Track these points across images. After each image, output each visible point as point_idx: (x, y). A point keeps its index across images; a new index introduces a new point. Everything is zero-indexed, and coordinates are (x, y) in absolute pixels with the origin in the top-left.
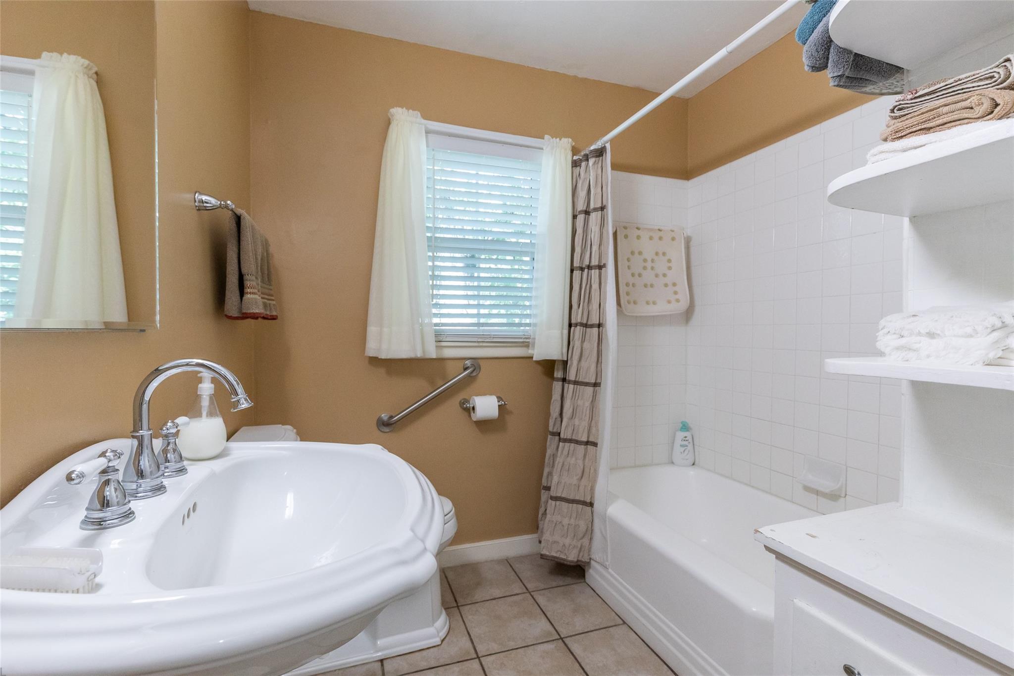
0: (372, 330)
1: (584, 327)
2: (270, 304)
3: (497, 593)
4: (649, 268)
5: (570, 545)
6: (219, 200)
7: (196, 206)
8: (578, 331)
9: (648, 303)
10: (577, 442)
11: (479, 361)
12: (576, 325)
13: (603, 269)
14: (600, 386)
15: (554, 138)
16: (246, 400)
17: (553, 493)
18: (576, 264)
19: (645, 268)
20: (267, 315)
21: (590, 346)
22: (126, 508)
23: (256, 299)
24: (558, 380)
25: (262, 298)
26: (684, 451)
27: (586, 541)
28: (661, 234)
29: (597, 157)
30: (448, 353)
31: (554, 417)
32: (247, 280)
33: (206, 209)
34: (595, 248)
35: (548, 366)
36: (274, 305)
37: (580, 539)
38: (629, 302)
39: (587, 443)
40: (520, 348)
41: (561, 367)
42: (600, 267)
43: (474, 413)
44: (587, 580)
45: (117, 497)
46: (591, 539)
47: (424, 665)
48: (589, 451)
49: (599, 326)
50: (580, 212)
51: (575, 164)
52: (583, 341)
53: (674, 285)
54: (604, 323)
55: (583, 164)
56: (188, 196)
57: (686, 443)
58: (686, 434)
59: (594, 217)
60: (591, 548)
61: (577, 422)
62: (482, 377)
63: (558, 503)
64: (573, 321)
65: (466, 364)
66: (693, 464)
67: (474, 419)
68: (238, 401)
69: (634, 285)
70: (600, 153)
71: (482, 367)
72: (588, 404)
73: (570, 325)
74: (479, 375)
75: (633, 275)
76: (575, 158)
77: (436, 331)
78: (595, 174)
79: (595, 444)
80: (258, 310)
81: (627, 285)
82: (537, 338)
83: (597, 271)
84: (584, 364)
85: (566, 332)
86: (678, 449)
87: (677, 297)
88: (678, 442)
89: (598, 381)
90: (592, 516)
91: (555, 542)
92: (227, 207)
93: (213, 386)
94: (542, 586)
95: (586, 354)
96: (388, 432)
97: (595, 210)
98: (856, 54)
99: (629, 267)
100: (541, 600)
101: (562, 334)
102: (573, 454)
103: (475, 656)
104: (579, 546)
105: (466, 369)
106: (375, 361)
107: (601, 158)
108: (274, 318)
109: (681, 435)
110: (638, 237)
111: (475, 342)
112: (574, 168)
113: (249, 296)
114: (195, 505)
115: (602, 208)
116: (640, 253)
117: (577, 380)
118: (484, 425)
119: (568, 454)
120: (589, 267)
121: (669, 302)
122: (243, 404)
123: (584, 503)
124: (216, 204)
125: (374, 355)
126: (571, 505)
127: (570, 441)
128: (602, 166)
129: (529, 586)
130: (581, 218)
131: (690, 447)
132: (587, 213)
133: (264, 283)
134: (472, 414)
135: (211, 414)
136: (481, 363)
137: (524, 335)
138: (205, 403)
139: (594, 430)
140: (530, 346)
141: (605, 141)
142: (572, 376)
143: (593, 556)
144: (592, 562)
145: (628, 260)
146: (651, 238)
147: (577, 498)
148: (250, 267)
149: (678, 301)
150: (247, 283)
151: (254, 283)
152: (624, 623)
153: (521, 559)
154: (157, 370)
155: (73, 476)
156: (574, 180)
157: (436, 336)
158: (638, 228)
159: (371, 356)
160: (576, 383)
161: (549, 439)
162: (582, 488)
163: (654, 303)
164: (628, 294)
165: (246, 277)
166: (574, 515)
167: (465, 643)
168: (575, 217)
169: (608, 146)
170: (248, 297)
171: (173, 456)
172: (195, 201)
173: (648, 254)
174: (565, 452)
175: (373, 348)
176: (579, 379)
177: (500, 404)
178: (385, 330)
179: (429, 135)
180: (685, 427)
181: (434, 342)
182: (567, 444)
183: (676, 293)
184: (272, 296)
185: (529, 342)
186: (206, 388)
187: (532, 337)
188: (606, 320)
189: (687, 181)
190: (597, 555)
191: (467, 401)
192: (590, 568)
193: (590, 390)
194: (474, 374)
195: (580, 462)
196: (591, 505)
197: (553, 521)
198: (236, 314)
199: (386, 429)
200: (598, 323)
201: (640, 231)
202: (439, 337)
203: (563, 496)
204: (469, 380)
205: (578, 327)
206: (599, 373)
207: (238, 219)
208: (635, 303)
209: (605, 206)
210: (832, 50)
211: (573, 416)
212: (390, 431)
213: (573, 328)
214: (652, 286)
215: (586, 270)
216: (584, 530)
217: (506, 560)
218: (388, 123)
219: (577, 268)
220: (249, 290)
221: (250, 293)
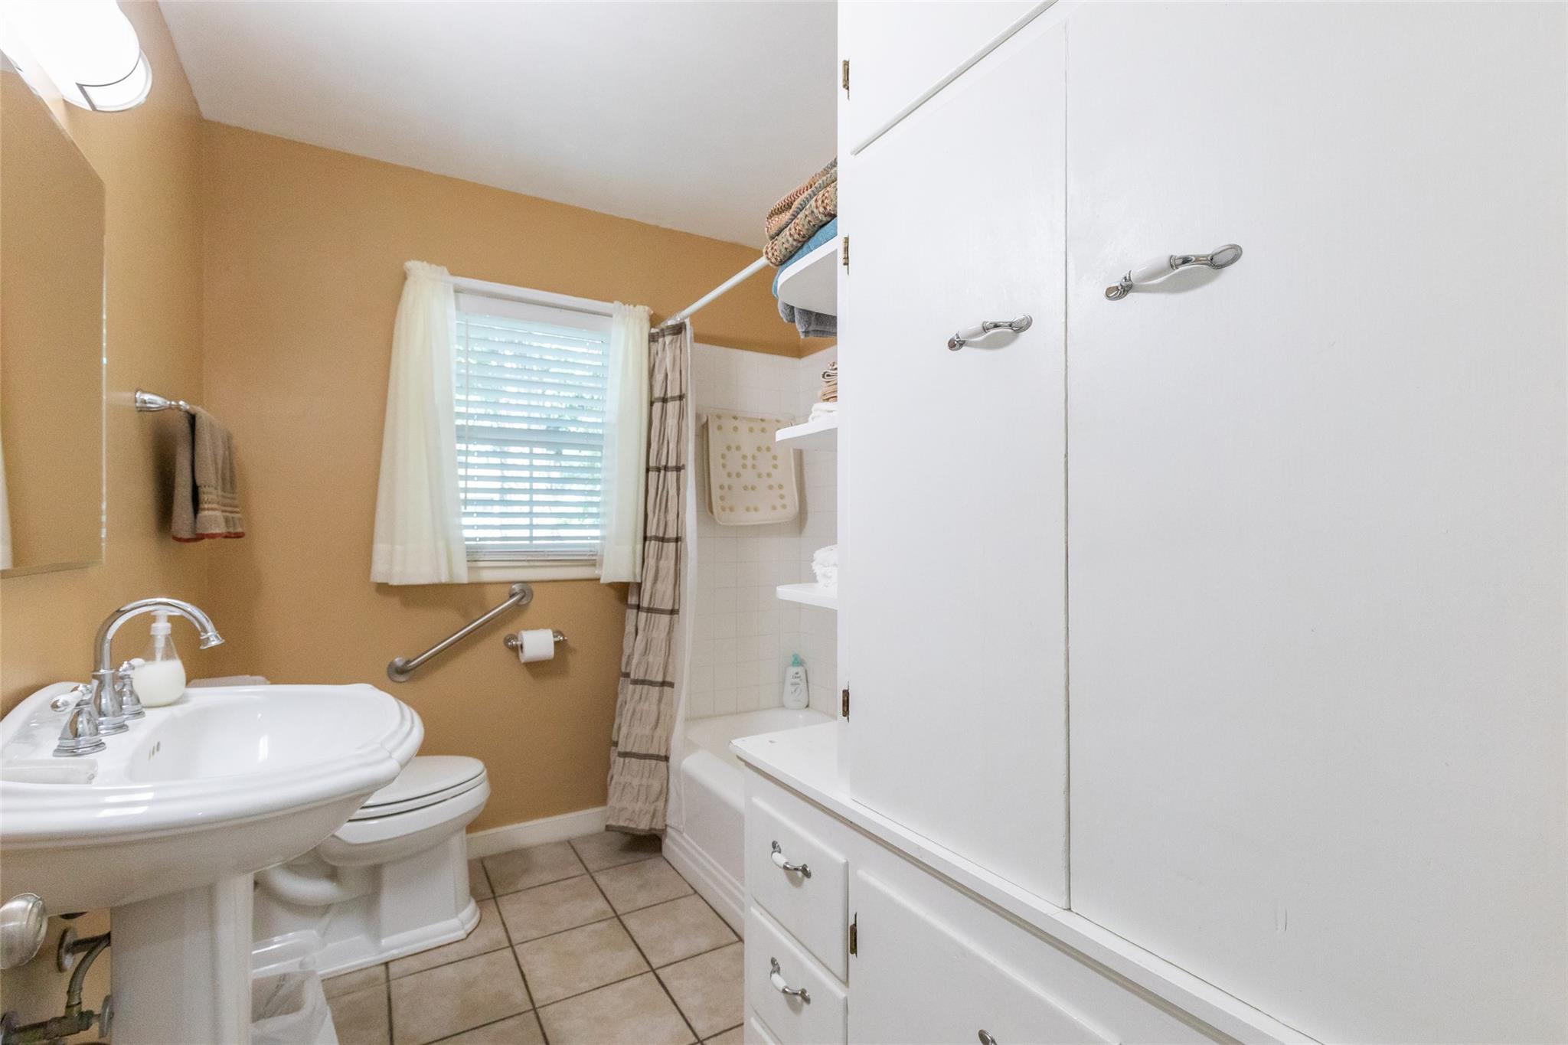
0: (380, 548)
1: (659, 541)
2: (233, 518)
3: (547, 877)
4: (749, 467)
5: (641, 810)
6: (168, 400)
7: (137, 407)
8: (652, 545)
9: (748, 509)
10: (652, 683)
11: (530, 585)
12: (651, 539)
13: (682, 471)
14: (678, 614)
15: (627, 305)
16: (216, 637)
17: (621, 748)
18: (652, 464)
19: (744, 466)
20: (229, 533)
21: (667, 564)
22: (97, 738)
23: (216, 517)
24: (631, 607)
25: (223, 511)
26: (795, 690)
27: (661, 804)
28: (764, 424)
29: (674, 334)
30: (487, 576)
31: (627, 654)
32: (204, 493)
33: (149, 410)
34: (672, 446)
35: (623, 591)
36: (240, 519)
37: (653, 802)
38: (723, 509)
39: (663, 684)
40: (587, 568)
41: (635, 591)
42: (678, 469)
43: (522, 651)
44: (664, 854)
45: (89, 729)
46: (666, 801)
47: (441, 960)
48: (665, 693)
49: (677, 540)
50: (658, 399)
51: (653, 338)
52: (658, 559)
53: (781, 487)
54: (683, 536)
55: (661, 340)
56: (128, 395)
57: (797, 680)
58: (800, 670)
59: (672, 407)
60: (666, 812)
61: (651, 659)
62: (535, 605)
63: (627, 760)
64: (648, 534)
65: (514, 589)
66: (808, 706)
67: (523, 661)
68: (208, 638)
69: (730, 488)
70: (679, 329)
71: (535, 593)
72: (663, 635)
73: (645, 538)
74: (531, 604)
75: (729, 475)
76: (653, 331)
77: (468, 547)
78: (672, 355)
79: (671, 685)
80: (219, 529)
81: (722, 487)
82: (605, 554)
83: (675, 473)
84: (659, 586)
85: (639, 547)
86: (789, 688)
87: (784, 502)
88: (789, 679)
89: (676, 607)
90: (668, 772)
91: (624, 809)
92: (178, 408)
93: (169, 625)
94: (607, 865)
95: (662, 574)
96: (404, 682)
97: (673, 399)
98: (817, 314)
99: (724, 466)
100: (602, 880)
101: (634, 552)
102: (646, 699)
103: (507, 944)
104: (652, 810)
105: (512, 596)
106: (384, 589)
107: (680, 336)
108: (239, 536)
109: (792, 670)
110: (736, 429)
111: (524, 561)
112: (652, 344)
113: (206, 513)
114: (159, 744)
115: (681, 397)
116: (738, 448)
117: (651, 606)
118: (537, 667)
119: (640, 698)
120: (666, 468)
121: (774, 508)
122: (213, 641)
123: (658, 758)
124: (164, 404)
125: (384, 581)
126: (643, 761)
127: (643, 682)
128: (680, 346)
129: (590, 867)
130: (658, 406)
131: (803, 685)
132: (664, 400)
133: (225, 492)
134: (520, 654)
135: (167, 656)
136: (534, 587)
137: (591, 551)
138: (160, 644)
139: (670, 668)
140: (597, 564)
141: (684, 315)
142: (645, 604)
143: (668, 822)
144: (669, 829)
145: (723, 456)
146: (751, 430)
147: (651, 752)
148: (208, 476)
149: (784, 506)
150: (204, 497)
151: (213, 497)
152: (696, 892)
153: (586, 839)
154: (118, 611)
155: (59, 704)
156: (652, 358)
157: (468, 553)
158: (735, 418)
159: (379, 581)
160: (650, 610)
161: (621, 682)
162: (656, 740)
163: (756, 509)
164: (722, 498)
165: (201, 490)
166: (646, 774)
167: (498, 933)
168: (651, 404)
169: (687, 321)
170: (203, 514)
171: (129, 699)
172: (136, 402)
173: (748, 449)
174: (637, 697)
175: (381, 571)
176: (654, 605)
177: (557, 639)
178: (398, 548)
179: (460, 294)
180: (798, 662)
181: (466, 562)
182: (639, 687)
183: (782, 497)
184: (236, 507)
185: (595, 560)
186: (161, 629)
187: (599, 554)
188: (685, 532)
189: (798, 359)
190: (671, 821)
191: (515, 638)
192: (666, 836)
193: (666, 618)
194: (524, 602)
195: (654, 708)
196: (666, 759)
197: (620, 784)
198: (186, 535)
199: (402, 678)
200: (675, 536)
201: (738, 421)
202: (473, 556)
203: (634, 751)
204: (518, 609)
205: (653, 542)
206: (676, 597)
207: (192, 419)
208: (731, 509)
209: (684, 395)
210: (796, 314)
211: (645, 652)
212: (407, 681)
213: (647, 543)
214: (753, 488)
215: (662, 472)
216: (658, 790)
217: (569, 842)
218: (404, 277)
219: (652, 467)
220: (206, 506)
221: (208, 509)
